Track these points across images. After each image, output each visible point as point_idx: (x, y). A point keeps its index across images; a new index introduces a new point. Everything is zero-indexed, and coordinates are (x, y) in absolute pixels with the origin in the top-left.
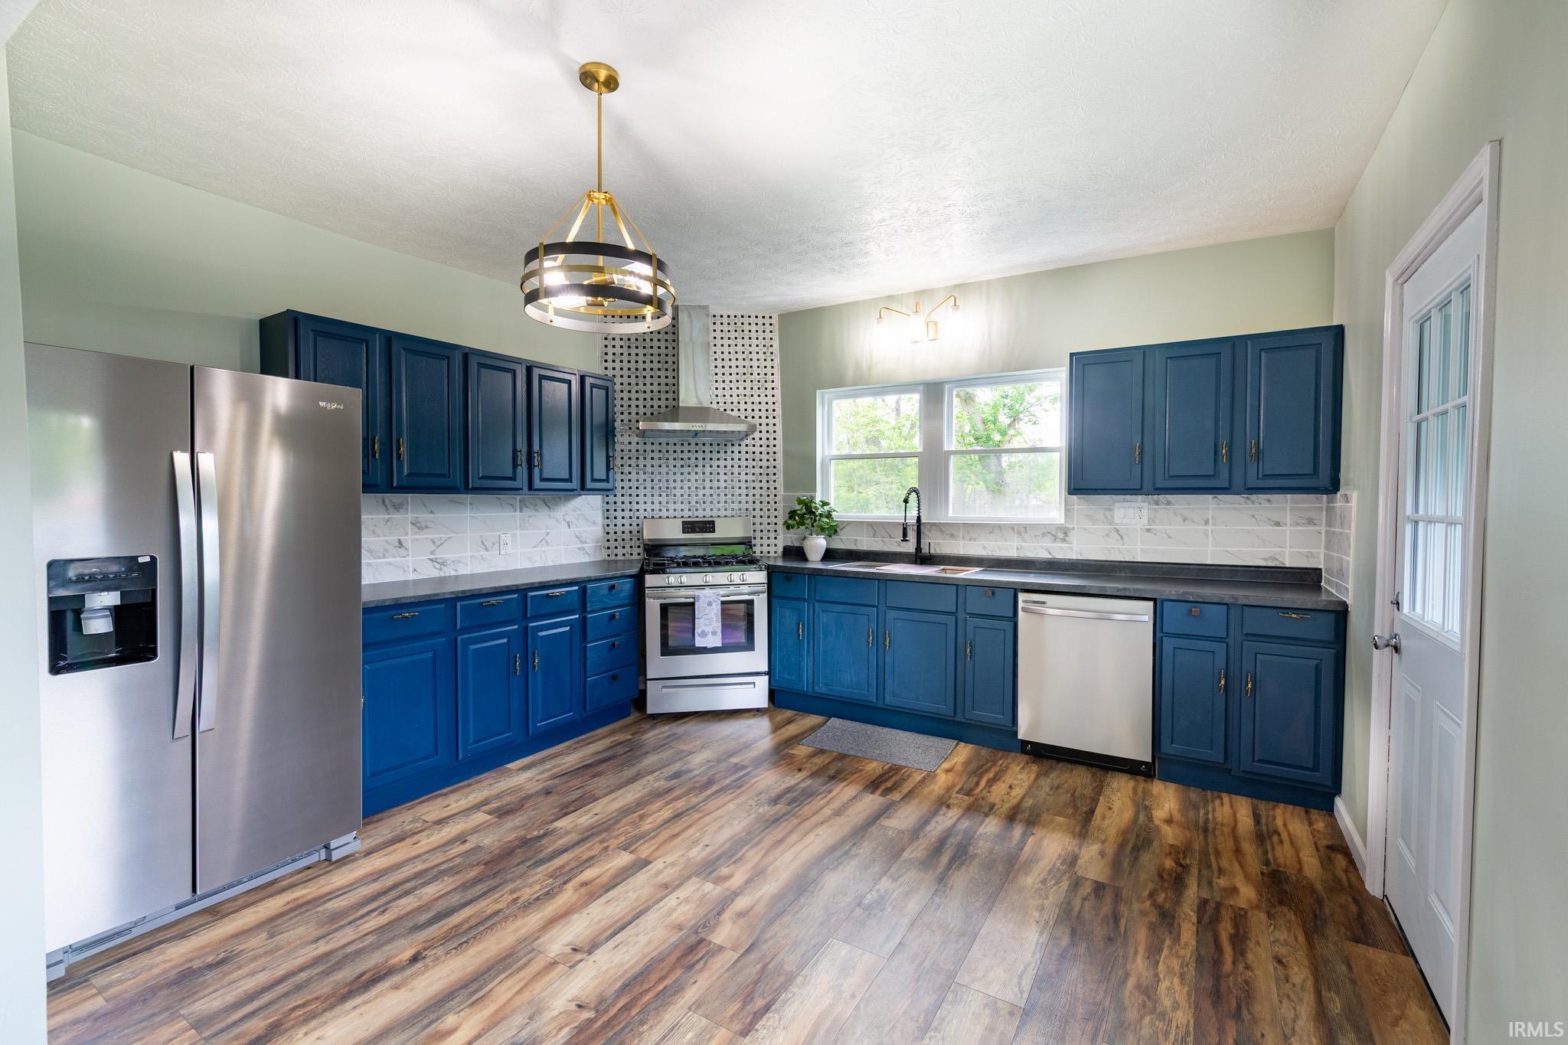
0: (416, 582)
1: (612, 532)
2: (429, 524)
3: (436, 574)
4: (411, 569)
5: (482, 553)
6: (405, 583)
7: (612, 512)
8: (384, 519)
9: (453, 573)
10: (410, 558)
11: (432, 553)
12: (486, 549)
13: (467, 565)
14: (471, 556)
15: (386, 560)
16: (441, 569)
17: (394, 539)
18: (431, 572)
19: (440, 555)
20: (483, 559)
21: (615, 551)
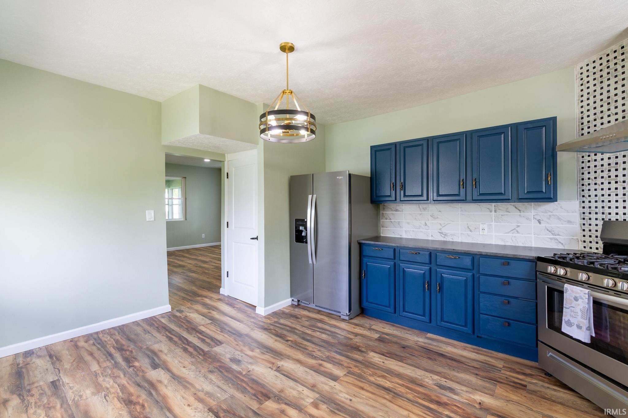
0: (433, 241)
1: (587, 230)
2: (439, 217)
3: (442, 239)
4: (430, 235)
5: (468, 233)
6: (428, 240)
7: (587, 214)
8: (419, 213)
9: (451, 240)
10: (429, 230)
11: (440, 229)
12: (471, 231)
13: (459, 237)
14: (461, 234)
15: (420, 230)
16: (444, 237)
17: (423, 222)
18: (440, 238)
19: (444, 230)
20: (469, 236)
21: (590, 245)
